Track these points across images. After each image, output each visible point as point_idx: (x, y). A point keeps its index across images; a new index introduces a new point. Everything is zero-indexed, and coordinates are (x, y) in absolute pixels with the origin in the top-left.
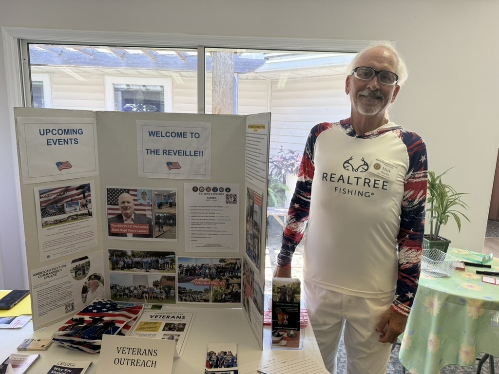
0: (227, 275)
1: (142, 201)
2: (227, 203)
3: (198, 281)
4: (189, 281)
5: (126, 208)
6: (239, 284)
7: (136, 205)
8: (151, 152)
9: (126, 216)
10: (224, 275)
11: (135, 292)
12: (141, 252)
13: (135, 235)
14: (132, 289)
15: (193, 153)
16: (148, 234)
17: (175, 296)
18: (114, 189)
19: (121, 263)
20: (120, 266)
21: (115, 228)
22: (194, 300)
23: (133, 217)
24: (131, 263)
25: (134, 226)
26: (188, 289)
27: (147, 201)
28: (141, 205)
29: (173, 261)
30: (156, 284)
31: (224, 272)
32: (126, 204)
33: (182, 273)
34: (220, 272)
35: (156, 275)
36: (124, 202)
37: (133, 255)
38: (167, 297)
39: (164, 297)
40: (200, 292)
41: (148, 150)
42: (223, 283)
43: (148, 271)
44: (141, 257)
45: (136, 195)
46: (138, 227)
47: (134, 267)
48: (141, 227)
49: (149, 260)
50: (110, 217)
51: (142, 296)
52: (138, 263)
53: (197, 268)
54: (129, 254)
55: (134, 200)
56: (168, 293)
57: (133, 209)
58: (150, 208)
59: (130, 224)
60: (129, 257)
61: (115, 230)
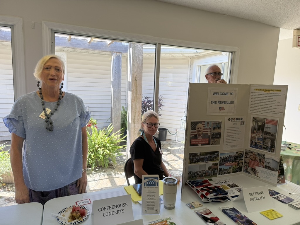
0: (238, 159)
1: (207, 127)
2: (241, 125)
3: (227, 164)
4: (223, 164)
5: (199, 131)
6: (242, 163)
7: (204, 129)
8: (213, 102)
9: (198, 135)
10: (237, 160)
11: (200, 174)
12: (204, 153)
13: (202, 145)
14: (198, 172)
15: (230, 103)
16: (208, 143)
17: (217, 173)
18: (195, 122)
19: (195, 160)
20: (194, 161)
21: (193, 142)
22: (225, 174)
23: (202, 135)
24: (199, 159)
25: (202, 140)
26: (222, 168)
27: (209, 127)
28: (206, 129)
29: (218, 155)
30: (209, 168)
31: (237, 158)
32: (200, 129)
33: (221, 161)
34: (236, 158)
35: (210, 164)
36: (198, 128)
37: (201, 155)
38: (213, 174)
39: (212, 174)
40: (227, 169)
41: (212, 102)
42: (236, 163)
43: (206, 162)
44: (204, 155)
45: (204, 124)
46: (204, 140)
47: (200, 161)
48: (205, 140)
49: (207, 156)
50: (192, 136)
51: (203, 175)
52: (202, 158)
53: (227, 157)
54: (199, 154)
55: (204, 127)
56: (214, 172)
57: (202, 131)
58: (210, 130)
59: (200, 139)
60: (199, 156)
61: (193, 143)
